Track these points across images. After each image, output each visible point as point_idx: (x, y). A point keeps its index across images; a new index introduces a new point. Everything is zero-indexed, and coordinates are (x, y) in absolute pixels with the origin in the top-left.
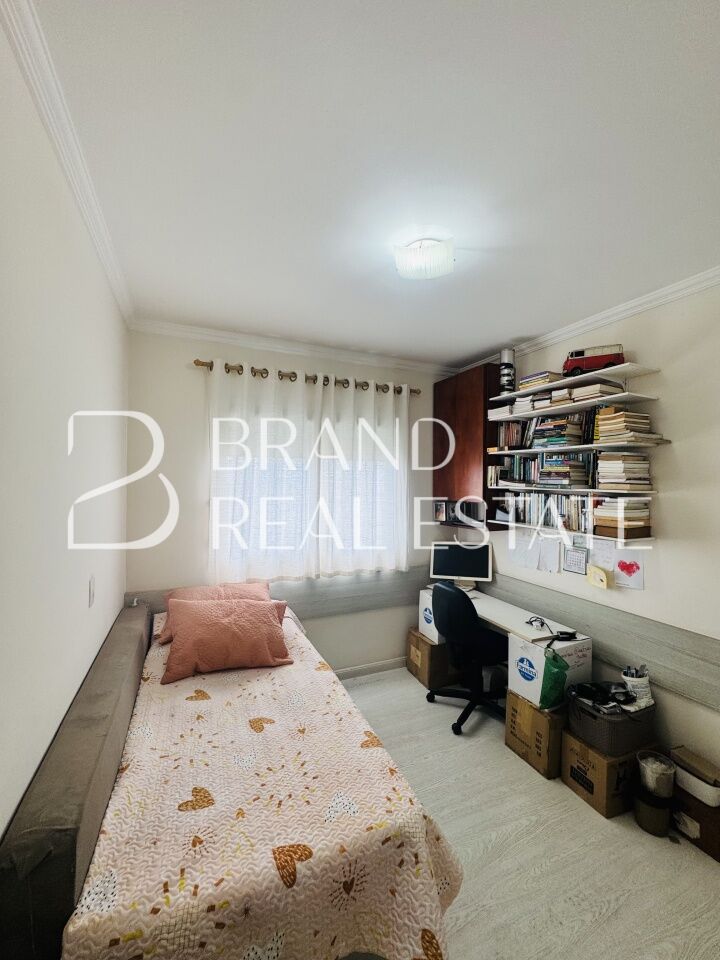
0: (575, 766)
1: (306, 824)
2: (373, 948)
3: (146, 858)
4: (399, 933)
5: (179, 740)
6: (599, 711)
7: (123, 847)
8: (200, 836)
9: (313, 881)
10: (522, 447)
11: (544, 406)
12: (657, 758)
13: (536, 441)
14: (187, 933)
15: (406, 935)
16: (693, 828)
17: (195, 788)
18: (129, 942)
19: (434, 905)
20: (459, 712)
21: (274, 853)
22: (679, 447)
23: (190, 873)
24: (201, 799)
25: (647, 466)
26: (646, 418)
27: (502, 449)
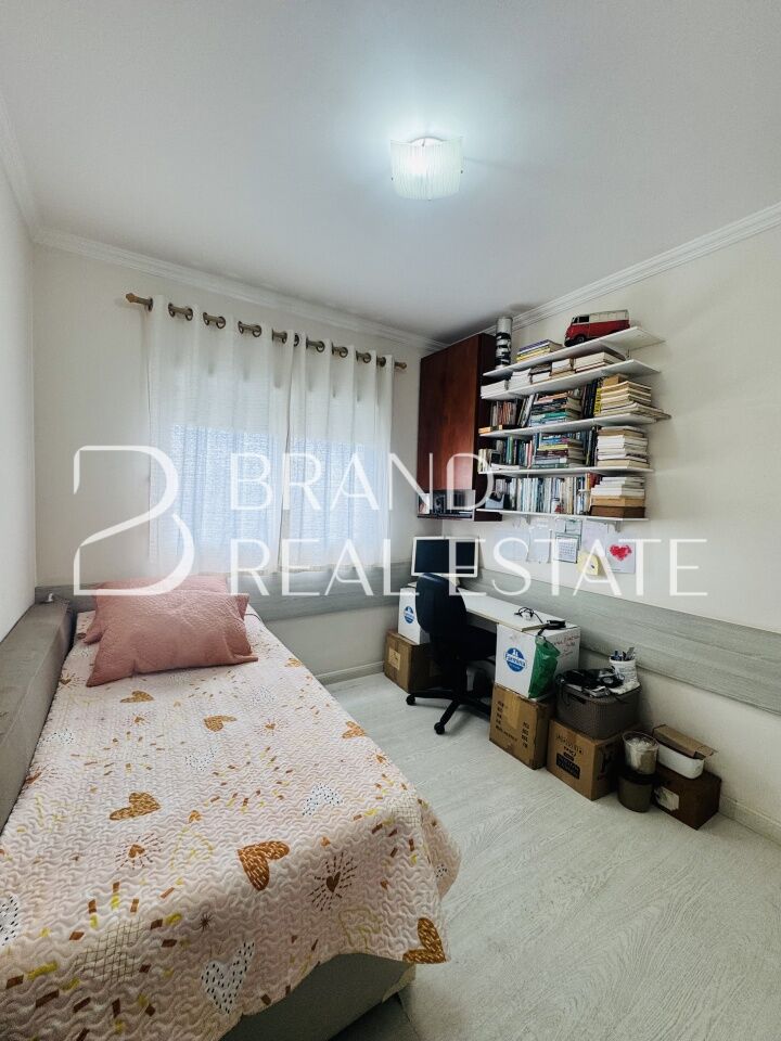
0: (562, 754)
1: (278, 820)
2: (360, 948)
3: (63, 876)
4: (391, 927)
5: (112, 745)
6: (588, 695)
7: (29, 867)
8: (140, 843)
9: (290, 880)
10: (516, 426)
11: (543, 380)
12: (640, 738)
13: (534, 418)
14: (123, 957)
15: (400, 927)
16: (672, 800)
17: (134, 794)
18: (38, 979)
19: (432, 892)
20: (441, 713)
21: (240, 854)
22: (678, 423)
23: (127, 887)
24: (142, 804)
25: (645, 443)
26: (648, 391)
27: (495, 429)
